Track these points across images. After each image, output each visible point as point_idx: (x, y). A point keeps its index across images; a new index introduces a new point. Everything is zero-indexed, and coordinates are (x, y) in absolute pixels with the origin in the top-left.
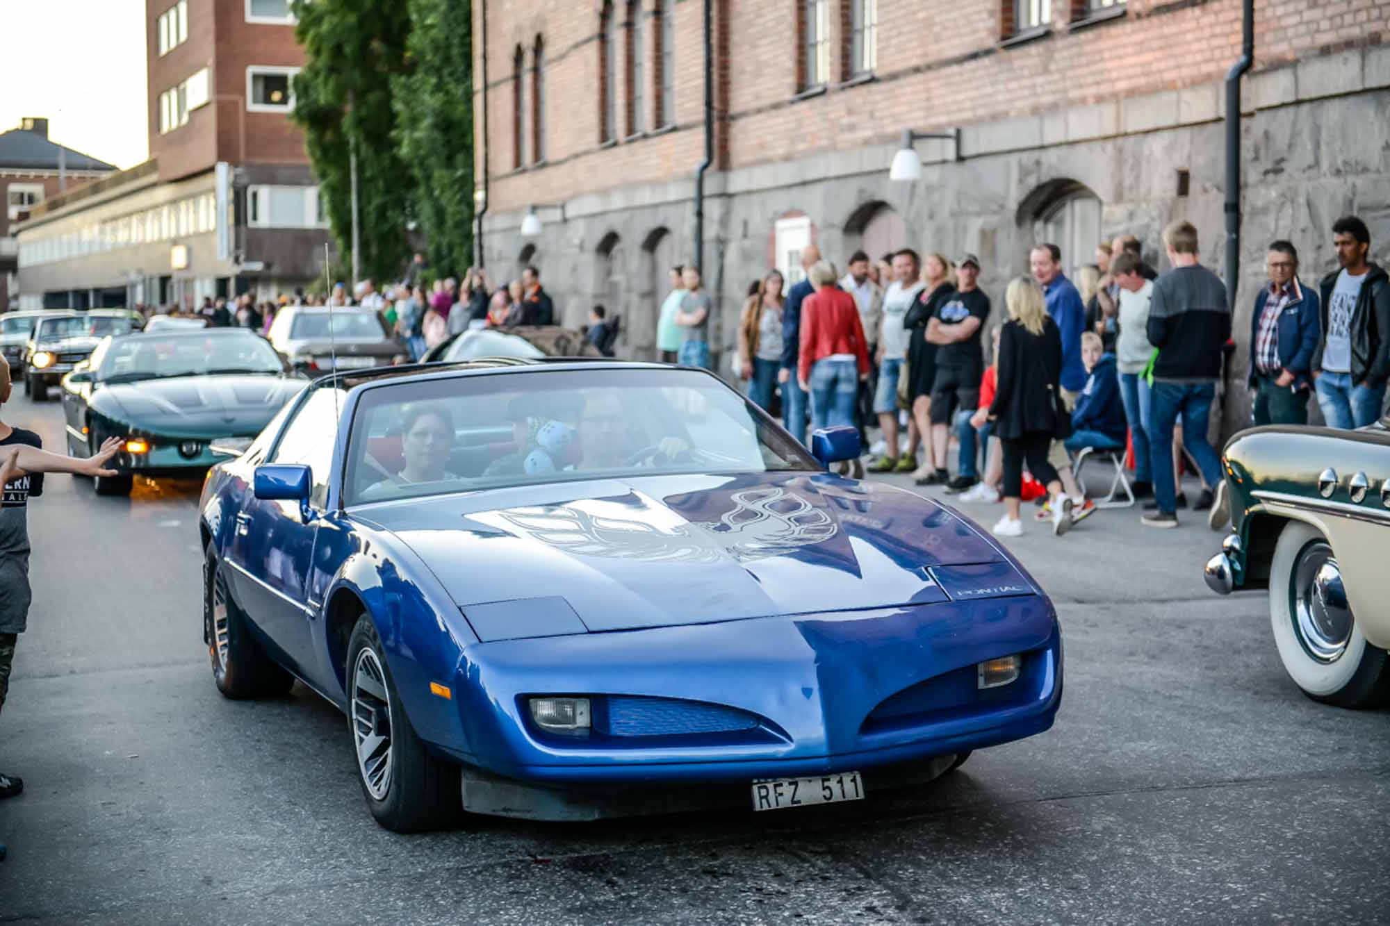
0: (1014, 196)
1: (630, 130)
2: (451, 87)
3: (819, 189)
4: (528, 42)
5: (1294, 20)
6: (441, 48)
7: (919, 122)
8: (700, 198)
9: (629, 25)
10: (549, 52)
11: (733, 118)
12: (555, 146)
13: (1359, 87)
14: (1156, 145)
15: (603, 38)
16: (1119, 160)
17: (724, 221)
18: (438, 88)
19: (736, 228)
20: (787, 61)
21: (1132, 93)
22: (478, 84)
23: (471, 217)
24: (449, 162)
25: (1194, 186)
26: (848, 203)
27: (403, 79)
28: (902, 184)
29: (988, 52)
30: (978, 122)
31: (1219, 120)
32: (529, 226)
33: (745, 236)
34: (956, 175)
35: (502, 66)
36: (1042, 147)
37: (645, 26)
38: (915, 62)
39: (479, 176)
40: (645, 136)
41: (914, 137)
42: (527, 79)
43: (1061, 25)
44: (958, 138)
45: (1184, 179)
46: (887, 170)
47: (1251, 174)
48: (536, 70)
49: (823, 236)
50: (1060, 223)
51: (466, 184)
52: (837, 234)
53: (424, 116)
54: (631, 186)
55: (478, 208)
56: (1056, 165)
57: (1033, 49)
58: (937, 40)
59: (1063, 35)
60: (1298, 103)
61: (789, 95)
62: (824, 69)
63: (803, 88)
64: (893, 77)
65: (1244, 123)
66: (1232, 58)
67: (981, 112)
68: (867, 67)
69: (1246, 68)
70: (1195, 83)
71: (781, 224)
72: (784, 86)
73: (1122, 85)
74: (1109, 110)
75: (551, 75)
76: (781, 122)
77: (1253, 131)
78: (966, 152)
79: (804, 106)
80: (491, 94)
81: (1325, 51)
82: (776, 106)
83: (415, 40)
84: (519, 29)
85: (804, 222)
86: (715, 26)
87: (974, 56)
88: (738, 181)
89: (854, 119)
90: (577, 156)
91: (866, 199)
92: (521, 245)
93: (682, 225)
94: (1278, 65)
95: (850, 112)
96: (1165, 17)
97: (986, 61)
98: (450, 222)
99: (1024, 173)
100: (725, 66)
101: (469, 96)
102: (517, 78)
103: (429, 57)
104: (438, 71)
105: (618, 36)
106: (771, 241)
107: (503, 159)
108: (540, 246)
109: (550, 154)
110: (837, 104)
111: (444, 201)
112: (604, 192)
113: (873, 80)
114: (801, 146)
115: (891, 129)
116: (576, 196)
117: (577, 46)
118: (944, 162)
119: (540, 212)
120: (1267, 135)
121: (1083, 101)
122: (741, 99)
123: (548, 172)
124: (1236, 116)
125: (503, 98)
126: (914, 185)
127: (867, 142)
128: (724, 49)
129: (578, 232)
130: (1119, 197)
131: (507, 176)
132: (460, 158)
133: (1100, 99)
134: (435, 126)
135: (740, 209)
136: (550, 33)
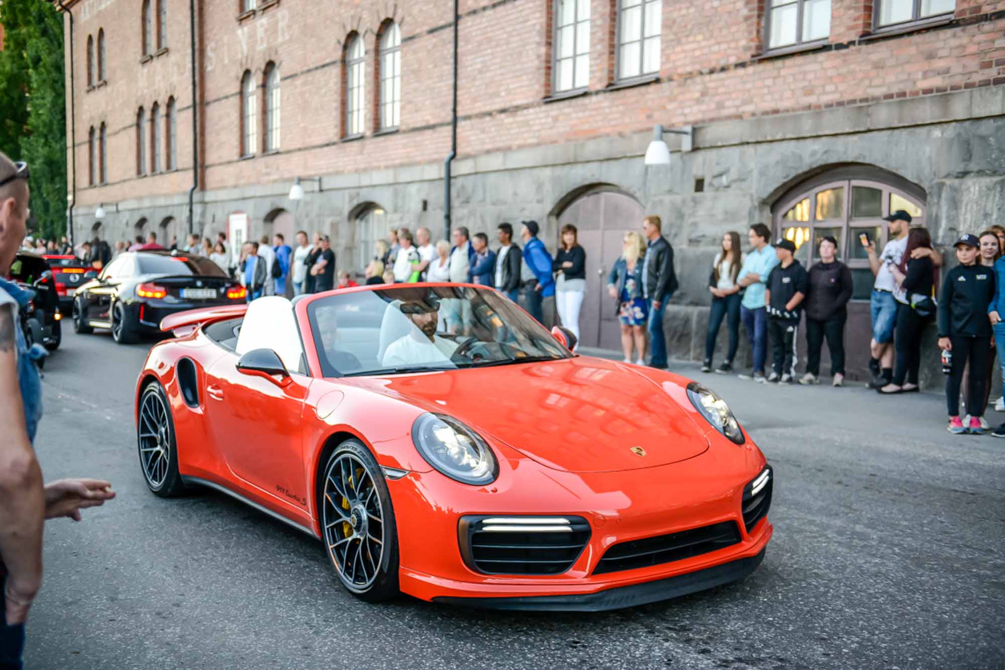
0: (347, 209)
1: (153, 169)
2: (53, 144)
3: (251, 203)
4: (97, 125)
5: (474, 138)
6: (49, 125)
7: (301, 172)
8: (191, 203)
9: (153, 121)
10: (108, 131)
11: (207, 167)
12: (112, 174)
13: (502, 168)
14: (413, 189)
15: (138, 126)
16: (396, 194)
17: (203, 214)
18: (46, 144)
19: (209, 218)
20: (235, 141)
21: (402, 165)
22: (69, 143)
23: (65, 209)
24: (52, 180)
25: (429, 208)
26: (266, 208)
27: (26, 139)
28: (293, 201)
29: (334, 144)
30: (329, 174)
31: (440, 179)
32: (99, 213)
33: (214, 221)
34: (319, 198)
35: (82, 135)
36: (360, 187)
37: (161, 122)
38: (299, 146)
39: (70, 188)
40: (161, 173)
41: (300, 180)
42: (97, 143)
43: (369, 133)
44: (320, 181)
45: (425, 205)
46: (288, 194)
47: (455, 203)
48: (101, 139)
49: (253, 223)
50: (367, 222)
51: (62, 193)
52: (261, 223)
53: (38, 158)
54: (153, 196)
55: (69, 204)
56: (366, 196)
57: (355, 144)
58: (310, 136)
59: (370, 138)
60: (476, 173)
61: (236, 157)
62: (253, 146)
63: (243, 154)
64: (288, 152)
65: (453, 181)
66: (448, 153)
67: (331, 170)
68: (274, 147)
69: (453, 157)
70: (432, 162)
71: (233, 218)
72: (234, 154)
73: (397, 162)
74: (391, 172)
75: (110, 142)
76: (231, 169)
77: (456, 184)
78: (325, 187)
79: (244, 163)
80: (76, 149)
81: (488, 152)
82: (229, 162)
83: (32, 120)
84: (92, 118)
85: (243, 217)
86: (198, 124)
87: (327, 145)
88: (209, 196)
89: (268, 170)
90: (124, 181)
91: (274, 207)
92: (94, 222)
93: (182, 215)
94: (467, 157)
95: (267, 167)
96: (417, 133)
97: (333, 147)
98: (52, 210)
99: (351, 199)
100: (203, 143)
101: (64, 150)
102: (91, 142)
103: (41, 129)
104: (46, 137)
105: (146, 125)
106: (227, 224)
107: (83, 180)
108: (104, 223)
109: (109, 178)
110: (261, 164)
111: (48, 199)
112: (140, 198)
113: (278, 153)
114: (242, 182)
115: (287, 175)
116: (124, 200)
117: (124, 129)
118: (313, 192)
119: (105, 207)
120: (463, 187)
121: (379, 168)
122: (212, 157)
123: (107, 188)
124: (449, 177)
125: (83, 152)
126: (298, 202)
127: (275, 181)
128: (203, 134)
129: (125, 217)
130: (396, 210)
131: (85, 189)
132: (57, 179)
133: (387, 167)
134: (45, 163)
135: (210, 210)
136: (109, 121)
